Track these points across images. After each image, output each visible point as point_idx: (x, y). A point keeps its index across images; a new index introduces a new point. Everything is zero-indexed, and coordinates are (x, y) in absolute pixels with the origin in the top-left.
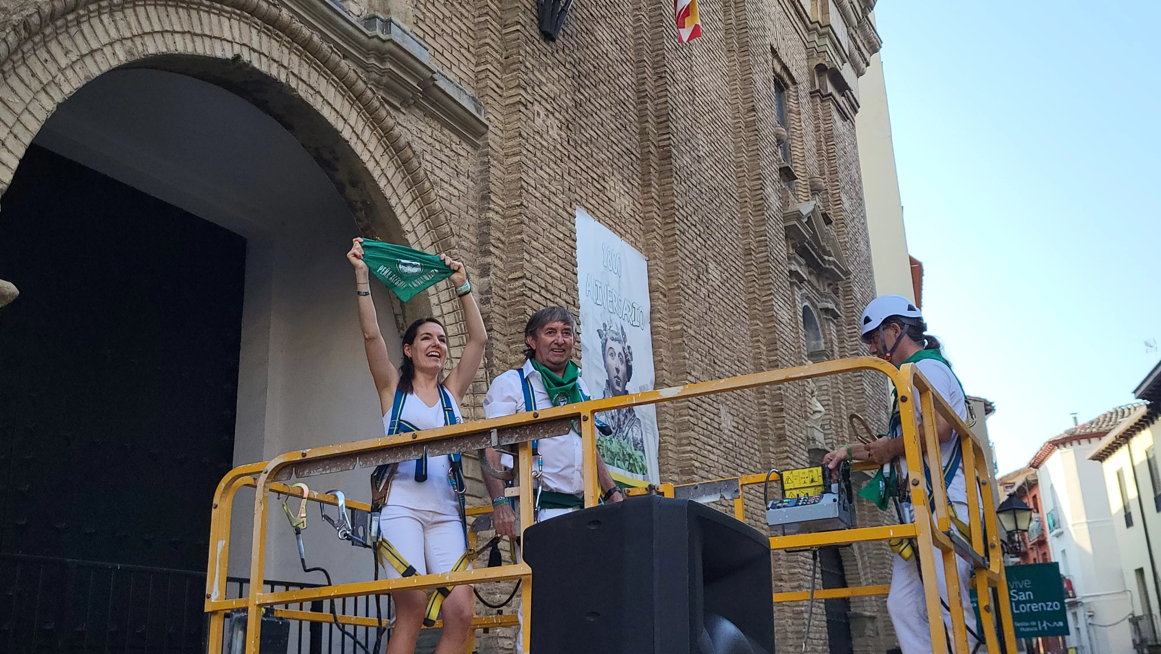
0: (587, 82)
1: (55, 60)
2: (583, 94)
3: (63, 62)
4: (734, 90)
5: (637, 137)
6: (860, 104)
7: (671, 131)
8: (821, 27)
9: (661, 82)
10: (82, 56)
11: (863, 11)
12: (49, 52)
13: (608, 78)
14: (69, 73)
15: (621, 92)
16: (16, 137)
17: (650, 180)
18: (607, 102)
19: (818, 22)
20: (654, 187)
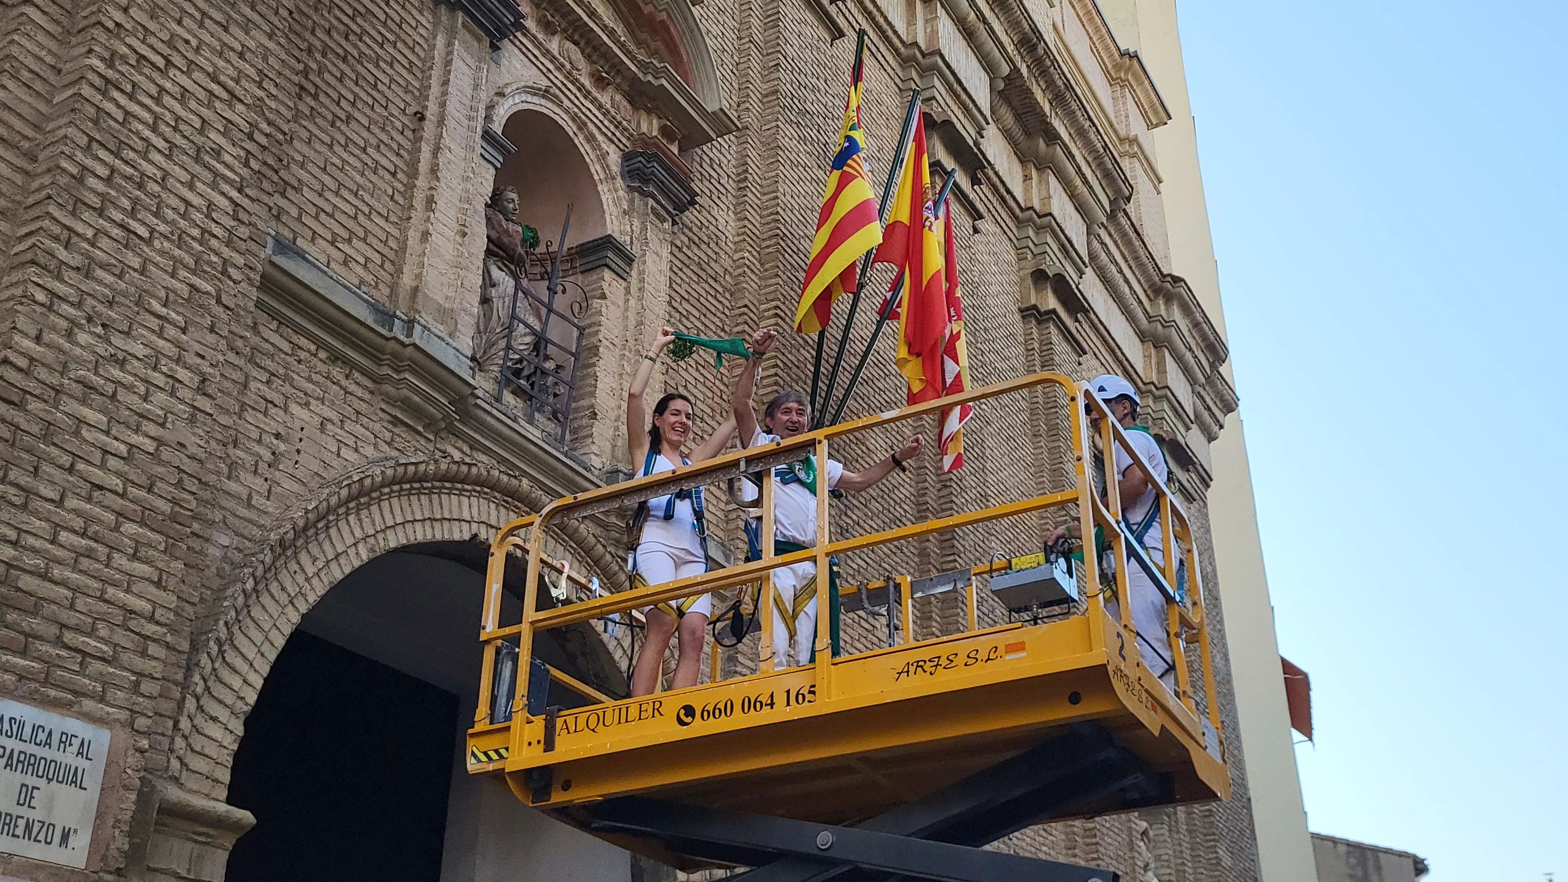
0: (855, 502)
1: (303, 570)
2: (851, 518)
3: (310, 570)
4: (1040, 483)
5: (916, 559)
6: (1213, 476)
7: (956, 551)
8: (1157, 388)
9: (945, 492)
10: (328, 562)
11: (1212, 366)
12: (299, 563)
13: (881, 493)
14: (315, 581)
15: (897, 507)
16: (262, 655)
17: (931, 612)
18: (879, 522)
19: (1153, 383)
20: (936, 621)
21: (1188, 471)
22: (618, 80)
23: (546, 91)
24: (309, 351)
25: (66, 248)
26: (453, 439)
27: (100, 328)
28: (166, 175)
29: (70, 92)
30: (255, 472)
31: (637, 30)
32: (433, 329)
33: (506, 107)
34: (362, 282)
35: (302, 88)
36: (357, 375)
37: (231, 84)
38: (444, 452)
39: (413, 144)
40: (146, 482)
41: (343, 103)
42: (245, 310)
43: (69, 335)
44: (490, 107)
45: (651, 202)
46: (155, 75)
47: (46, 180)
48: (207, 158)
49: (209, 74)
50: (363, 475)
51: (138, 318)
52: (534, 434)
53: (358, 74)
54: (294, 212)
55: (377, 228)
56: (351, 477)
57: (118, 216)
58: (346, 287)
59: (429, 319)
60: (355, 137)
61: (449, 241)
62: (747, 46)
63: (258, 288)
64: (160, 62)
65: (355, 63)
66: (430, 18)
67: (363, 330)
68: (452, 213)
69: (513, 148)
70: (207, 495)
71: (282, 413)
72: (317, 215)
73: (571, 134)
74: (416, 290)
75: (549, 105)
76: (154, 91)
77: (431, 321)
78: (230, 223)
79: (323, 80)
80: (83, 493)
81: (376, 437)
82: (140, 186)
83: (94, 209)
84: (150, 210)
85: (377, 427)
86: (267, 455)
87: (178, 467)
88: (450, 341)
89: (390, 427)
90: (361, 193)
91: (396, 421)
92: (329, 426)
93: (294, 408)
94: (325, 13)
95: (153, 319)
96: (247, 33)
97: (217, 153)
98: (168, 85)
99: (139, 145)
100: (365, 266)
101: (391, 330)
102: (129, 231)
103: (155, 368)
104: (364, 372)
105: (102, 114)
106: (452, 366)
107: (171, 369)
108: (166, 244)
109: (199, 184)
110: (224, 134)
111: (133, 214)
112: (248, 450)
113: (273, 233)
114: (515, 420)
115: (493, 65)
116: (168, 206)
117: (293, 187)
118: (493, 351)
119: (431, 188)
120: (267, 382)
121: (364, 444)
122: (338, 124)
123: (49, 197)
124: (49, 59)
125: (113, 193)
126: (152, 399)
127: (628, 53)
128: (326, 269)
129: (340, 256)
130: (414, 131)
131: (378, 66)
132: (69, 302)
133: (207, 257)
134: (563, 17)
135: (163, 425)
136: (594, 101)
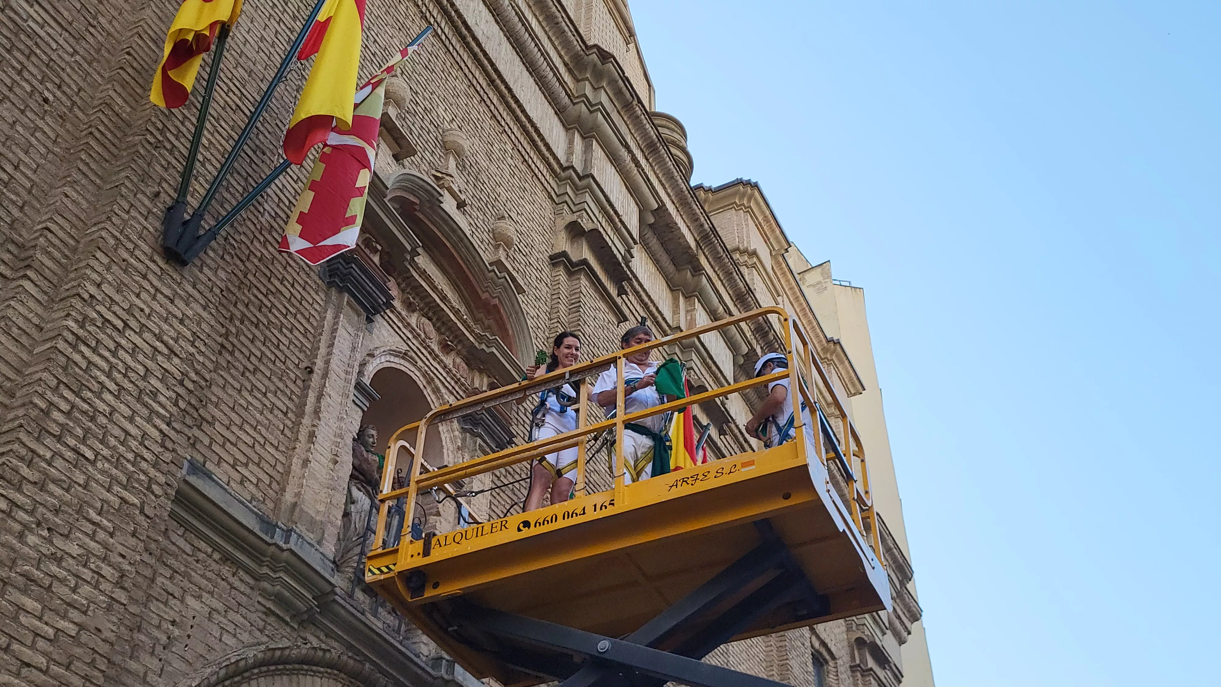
6: (904, 674)
11: (901, 583)
21: (885, 668)
22: (459, 347)
23: (405, 354)
24: (206, 553)
25: (28, 466)
26: (313, 628)
27: (46, 531)
28: (113, 410)
29: (48, 345)
30: (152, 654)
31: (476, 312)
32: (306, 538)
33: (374, 365)
34: (253, 498)
35: (222, 346)
36: (242, 573)
37: (171, 342)
38: (305, 639)
39: (302, 391)
40: (65, 661)
41: (253, 359)
42: (160, 518)
43: (21, 536)
44: (363, 365)
45: (479, 441)
46: (115, 334)
47: (21, 412)
48: (146, 399)
49: (155, 335)
50: (239, 658)
51: (77, 524)
52: (378, 625)
53: (266, 337)
54: (207, 441)
55: (269, 455)
56: (229, 659)
57: (72, 442)
58: (241, 502)
59: (303, 529)
60: (259, 385)
61: (324, 467)
62: (556, 325)
63: (173, 501)
64: (120, 324)
65: (265, 329)
66: (323, 297)
67: (251, 538)
68: (327, 444)
69: (377, 396)
70: (112, 672)
71: (178, 603)
72: (224, 443)
73: (422, 387)
74: (295, 505)
75: (407, 364)
76: (112, 346)
77: (305, 531)
78: (157, 449)
79: (239, 340)
80: (14, 669)
81: (252, 625)
82: (92, 419)
83: (54, 436)
84: (97, 438)
85: (253, 617)
86: (164, 639)
87: (93, 649)
88: (318, 547)
89: (264, 617)
90: (259, 427)
91: (269, 612)
92: (215, 615)
93: (190, 601)
94: (246, 291)
95: (88, 524)
96: (187, 305)
97: (154, 394)
98: (123, 342)
99: (96, 387)
100: (257, 485)
101: (272, 537)
102: (79, 453)
103: (85, 566)
104: (248, 571)
105: (70, 362)
106: (318, 568)
107: (97, 566)
108: (106, 465)
109: (138, 419)
110: (161, 381)
111: (83, 441)
112: (149, 635)
113: (189, 458)
114: (363, 614)
115: (367, 333)
116: (112, 435)
117: (208, 422)
118: (349, 555)
119: (314, 426)
120: (170, 578)
121: (242, 632)
122: (247, 374)
123: (21, 426)
124: (36, 320)
125: (71, 424)
126: (78, 590)
127: (468, 328)
128: (226, 487)
129: (238, 477)
130: (304, 381)
131: (281, 332)
132: (25, 510)
133: (136, 475)
134: (422, 299)
135: (85, 613)
136: (441, 362)
